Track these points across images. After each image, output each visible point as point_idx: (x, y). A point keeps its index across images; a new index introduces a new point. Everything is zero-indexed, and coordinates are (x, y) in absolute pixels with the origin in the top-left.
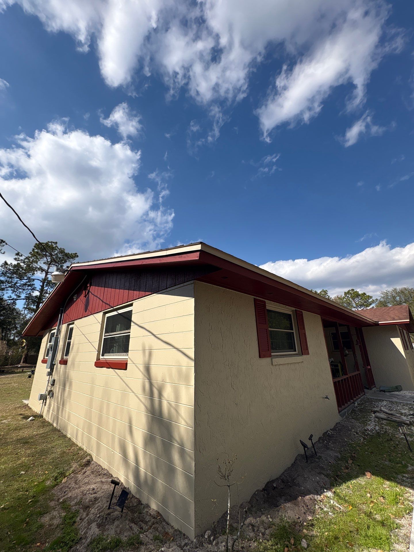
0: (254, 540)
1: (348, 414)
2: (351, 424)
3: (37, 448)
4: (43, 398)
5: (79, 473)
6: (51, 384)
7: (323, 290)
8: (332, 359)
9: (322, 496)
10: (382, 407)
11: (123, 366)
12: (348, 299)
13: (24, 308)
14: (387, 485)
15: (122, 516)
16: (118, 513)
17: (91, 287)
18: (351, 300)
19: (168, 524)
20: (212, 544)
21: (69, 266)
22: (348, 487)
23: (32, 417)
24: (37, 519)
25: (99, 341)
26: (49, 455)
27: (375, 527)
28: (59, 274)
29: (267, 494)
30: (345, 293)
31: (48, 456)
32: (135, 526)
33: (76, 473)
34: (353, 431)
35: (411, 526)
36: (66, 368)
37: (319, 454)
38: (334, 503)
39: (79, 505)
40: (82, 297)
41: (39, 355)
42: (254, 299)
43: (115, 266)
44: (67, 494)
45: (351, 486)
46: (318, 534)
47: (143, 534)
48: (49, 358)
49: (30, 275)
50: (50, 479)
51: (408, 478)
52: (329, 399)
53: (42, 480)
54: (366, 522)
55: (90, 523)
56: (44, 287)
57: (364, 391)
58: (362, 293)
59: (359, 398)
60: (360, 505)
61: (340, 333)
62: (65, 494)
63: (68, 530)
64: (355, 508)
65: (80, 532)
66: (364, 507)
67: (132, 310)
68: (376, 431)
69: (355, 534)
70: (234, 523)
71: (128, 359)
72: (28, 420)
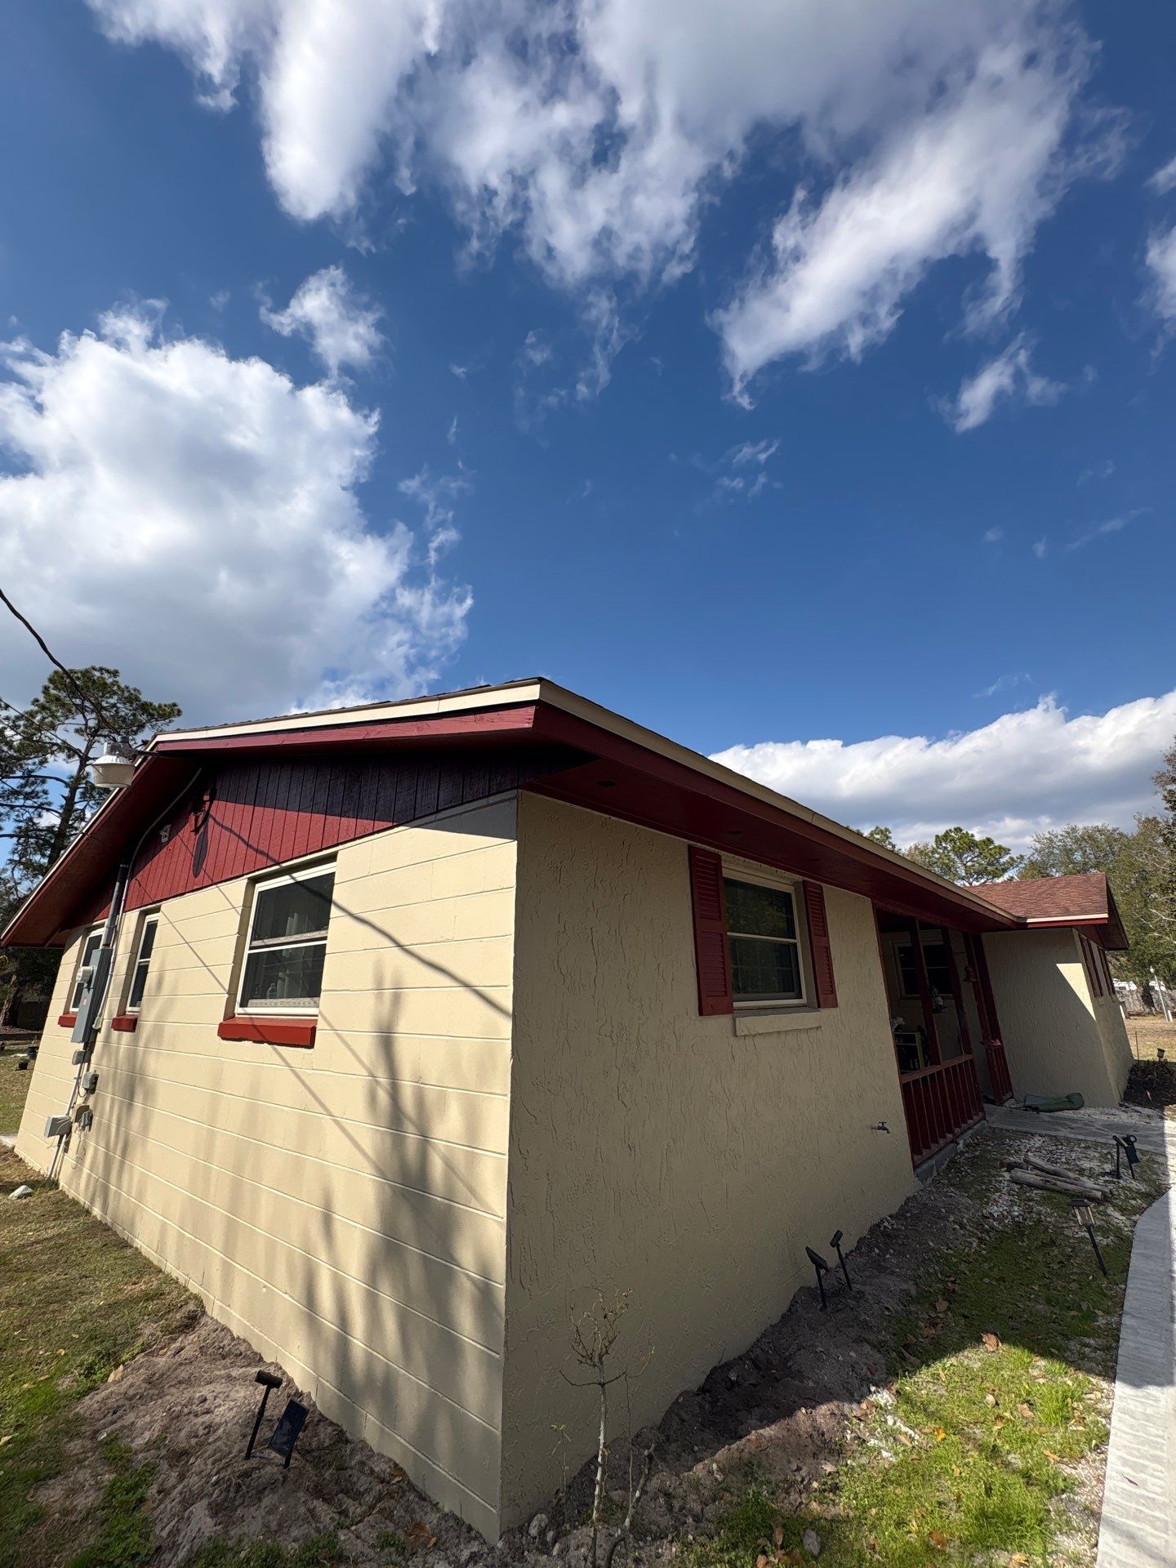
0: (670, 1537)
1: (939, 1174)
2: (947, 1200)
3: (34, 1280)
4: (61, 1129)
5: (161, 1352)
6: (86, 1089)
7: (877, 828)
8: (900, 1020)
9: (864, 1406)
10: (1029, 1154)
11: (302, 1036)
12: (946, 856)
13: (11, 861)
14: (1040, 1370)
15: (285, 1478)
16: (275, 1469)
17: (215, 802)
18: (953, 856)
19: (422, 1498)
20: (549, 1554)
21: (150, 739)
22: (936, 1377)
23: (23, 1187)
24: (25, 1496)
25: (233, 962)
26: (71, 1300)
27: (1005, 1488)
28: (118, 762)
29: (710, 1403)
30: (938, 839)
31: (70, 1302)
32: (325, 1507)
33: (152, 1354)
34: (952, 1218)
35: (1103, 1483)
36: (135, 1042)
37: (858, 1286)
38: (895, 1423)
39: (158, 1448)
40: (187, 832)
41: (52, 1001)
42: (690, 847)
43: (285, 743)
44: (120, 1417)
45: (942, 1375)
46: (851, 1514)
47: (349, 1529)
48: (81, 1012)
49: (34, 764)
50: (72, 1373)
51: (1095, 1349)
52: (888, 1132)
53: (47, 1376)
54: (981, 1474)
55: (187, 1501)
56: (76, 800)
57: (982, 1110)
58: (984, 838)
59: (970, 1128)
60: (966, 1428)
61: (924, 947)
62: (115, 1416)
63: (119, 1526)
64: (952, 1436)
65: (159, 1527)
66: (977, 1431)
67: (333, 874)
68: (1013, 1218)
69: (951, 1509)
70: (616, 1490)
71: (317, 1016)
72: (11, 1195)
